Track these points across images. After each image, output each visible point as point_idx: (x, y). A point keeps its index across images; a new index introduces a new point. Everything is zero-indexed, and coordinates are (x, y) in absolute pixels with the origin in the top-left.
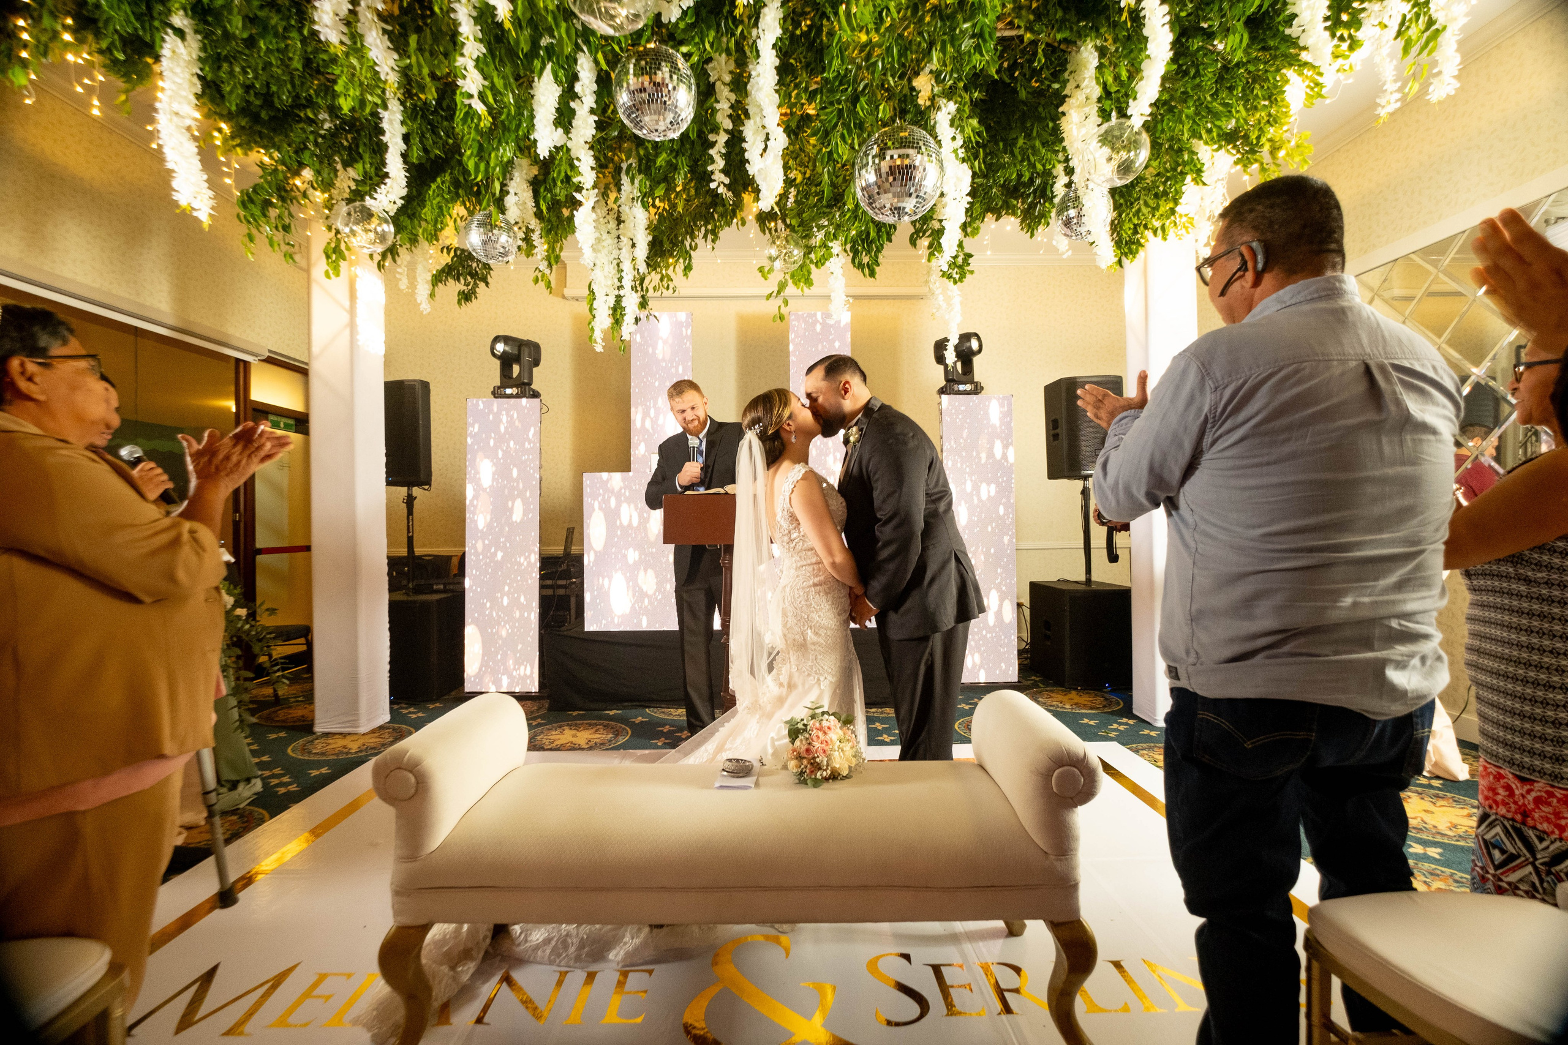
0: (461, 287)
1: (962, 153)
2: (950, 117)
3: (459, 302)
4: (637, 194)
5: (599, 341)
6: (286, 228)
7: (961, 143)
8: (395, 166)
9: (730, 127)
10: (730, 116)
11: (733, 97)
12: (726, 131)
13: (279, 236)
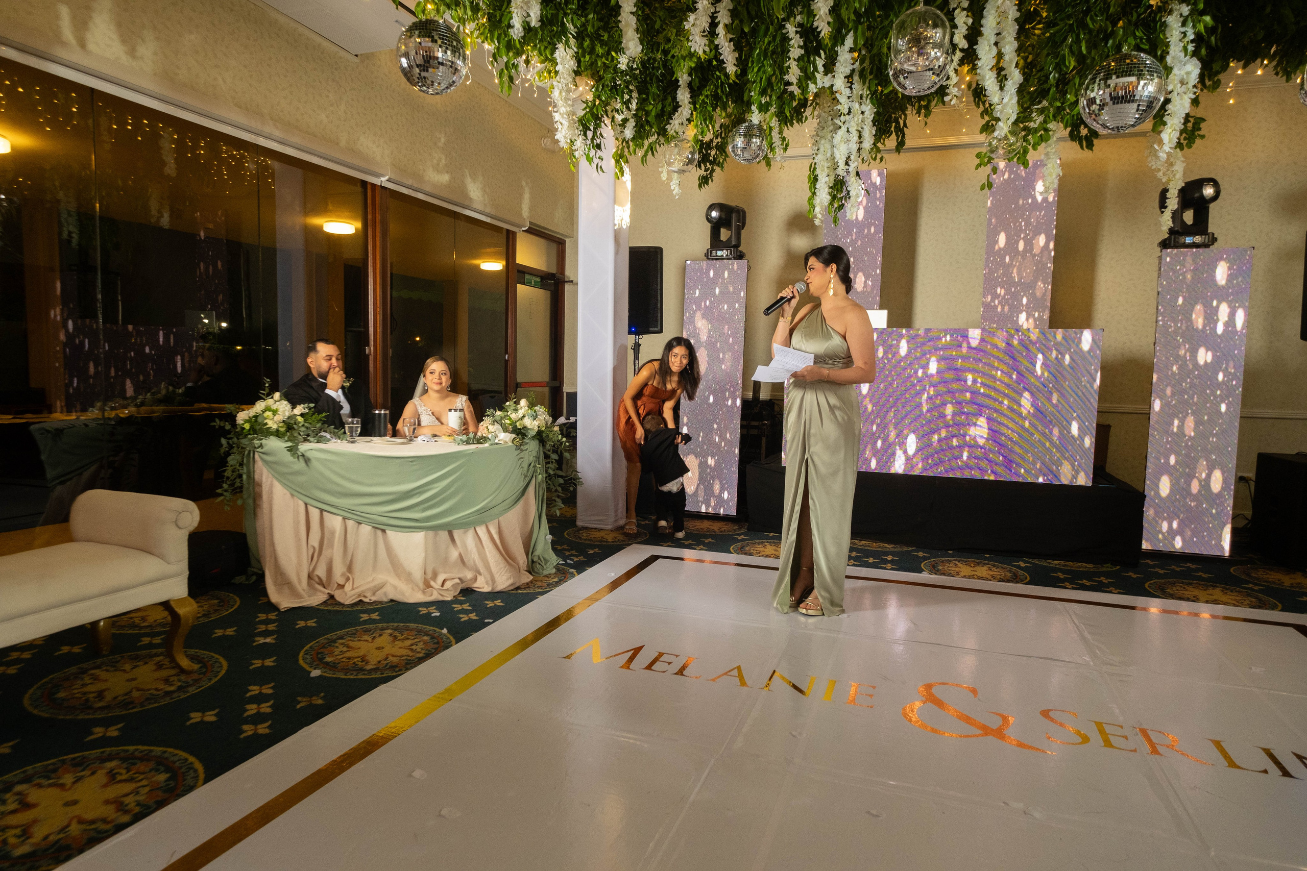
0: (702, 172)
1: (1191, 48)
2: (1182, 19)
3: (700, 186)
4: (866, 92)
5: (819, 216)
6: (598, 147)
7: (1191, 36)
8: (683, 96)
9: (966, 46)
10: (965, 37)
11: (970, 21)
12: (962, 50)
13: (592, 153)
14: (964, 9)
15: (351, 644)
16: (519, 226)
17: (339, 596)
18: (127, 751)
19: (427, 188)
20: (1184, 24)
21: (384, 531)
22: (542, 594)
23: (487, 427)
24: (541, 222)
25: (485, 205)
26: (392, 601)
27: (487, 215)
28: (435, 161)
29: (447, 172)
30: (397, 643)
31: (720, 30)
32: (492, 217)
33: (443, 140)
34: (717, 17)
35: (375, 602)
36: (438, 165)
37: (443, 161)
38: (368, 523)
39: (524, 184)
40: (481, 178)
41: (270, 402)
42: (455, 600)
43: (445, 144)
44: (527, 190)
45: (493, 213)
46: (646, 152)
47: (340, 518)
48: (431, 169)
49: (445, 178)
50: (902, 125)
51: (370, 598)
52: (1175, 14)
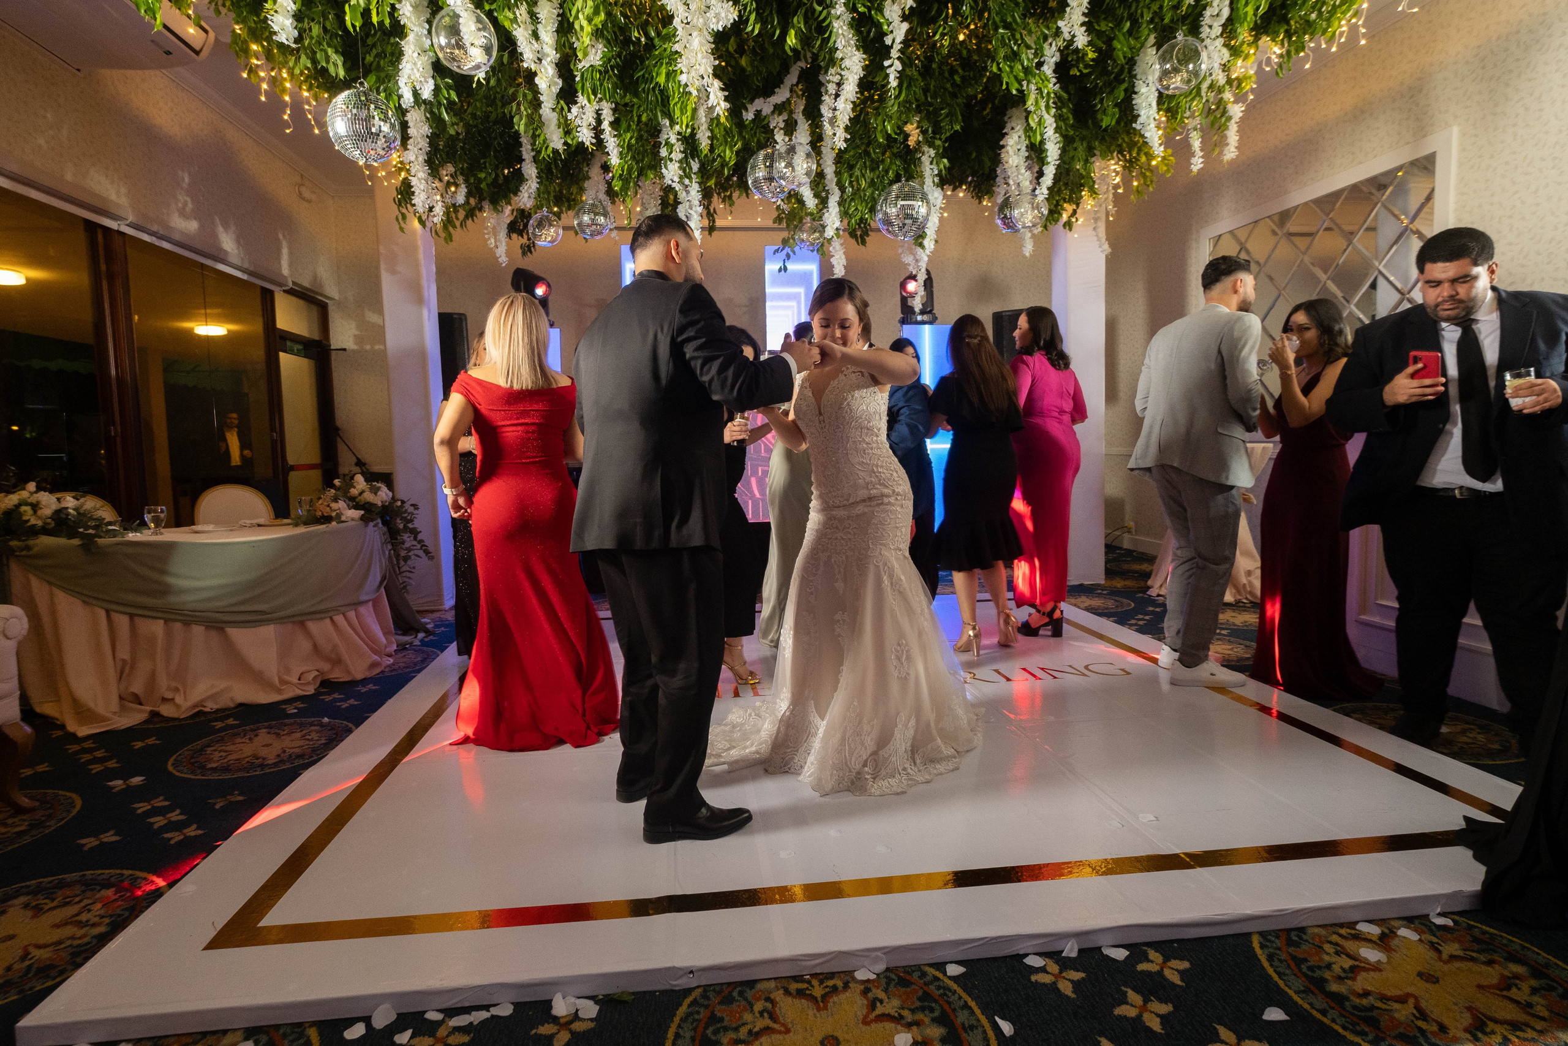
1: (937, 180)
2: (930, 159)
3: (523, 255)
7: (936, 172)
14: (781, 129)
15: (228, 748)
16: (280, 285)
17: (166, 711)
18: (29, 886)
19: (177, 237)
20: (931, 163)
21: (222, 630)
22: (419, 671)
23: (328, 506)
24: (306, 282)
25: (242, 259)
26: (241, 705)
27: (244, 271)
28: (180, 205)
29: (195, 219)
30: (283, 738)
31: (605, 125)
32: (251, 273)
33: (187, 180)
34: (601, 114)
35: (218, 711)
36: (184, 209)
37: (190, 206)
38: (199, 621)
39: (281, 237)
40: (233, 228)
41: (24, 494)
42: (318, 693)
43: (189, 184)
44: (284, 244)
45: (252, 269)
46: (467, 217)
47: (162, 622)
48: (176, 214)
49: (193, 226)
50: (712, 211)
51: (210, 706)
52: (927, 155)
